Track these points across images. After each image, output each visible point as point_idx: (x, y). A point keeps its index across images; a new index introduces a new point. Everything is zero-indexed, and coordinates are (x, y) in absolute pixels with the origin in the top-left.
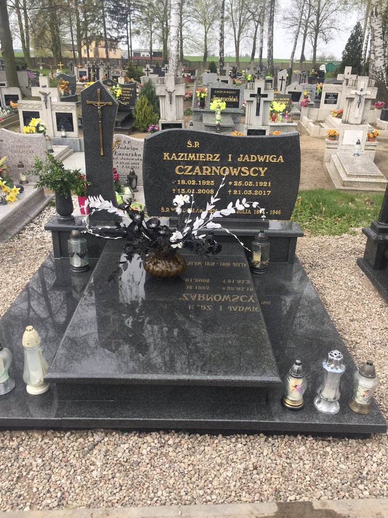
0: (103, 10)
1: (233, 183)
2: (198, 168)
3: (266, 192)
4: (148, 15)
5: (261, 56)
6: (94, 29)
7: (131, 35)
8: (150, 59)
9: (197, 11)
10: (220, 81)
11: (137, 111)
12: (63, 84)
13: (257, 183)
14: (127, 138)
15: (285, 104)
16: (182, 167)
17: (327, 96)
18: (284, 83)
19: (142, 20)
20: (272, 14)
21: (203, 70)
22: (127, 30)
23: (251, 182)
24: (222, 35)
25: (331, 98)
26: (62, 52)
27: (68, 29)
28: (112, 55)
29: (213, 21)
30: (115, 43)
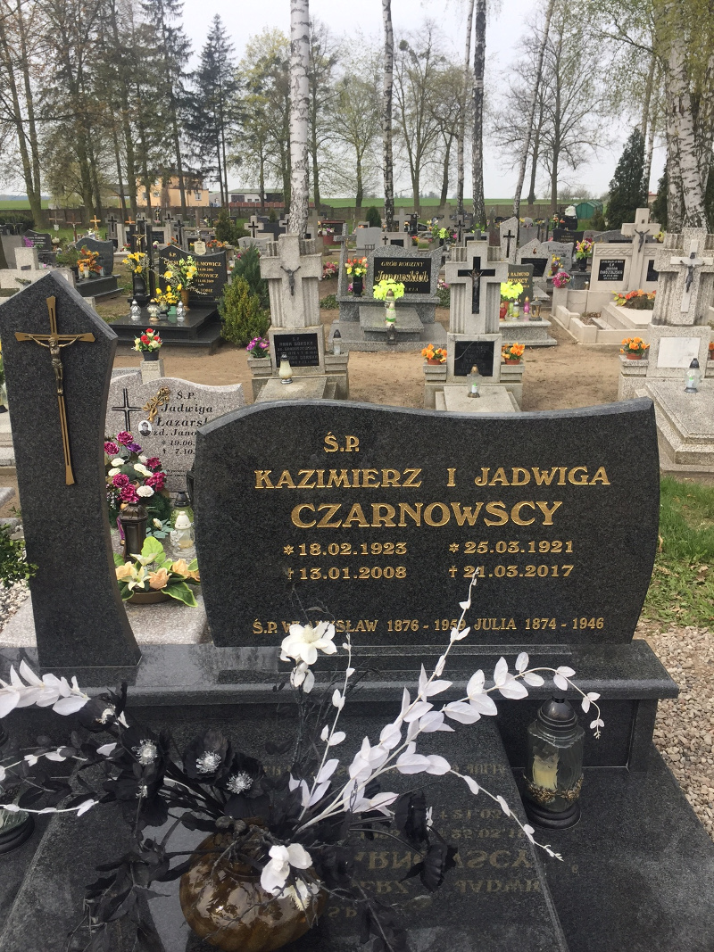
0: (175, 124)
1: (462, 548)
2: (357, 508)
3: (559, 568)
4: (256, 129)
5: (461, 194)
6: (159, 155)
7: (225, 166)
8: (260, 206)
9: (342, 121)
10: (389, 242)
11: (228, 306)
12: (88, 257)
13: (532, 544)
14: (185, 386)
15: (522, 284)
16: (311, 507)
17: (603, 265)
18: (513, 241)
19: (245, 138)
20: (479, 120)
21: (356, 223)
22: (219, 158)
23: (515, 544)
24: (388, 160)
25: (610, 270)
26: (101, 197)
27: (112, 158)
28: (192, 200)
29: (371, 134)
30: (197, 180)
